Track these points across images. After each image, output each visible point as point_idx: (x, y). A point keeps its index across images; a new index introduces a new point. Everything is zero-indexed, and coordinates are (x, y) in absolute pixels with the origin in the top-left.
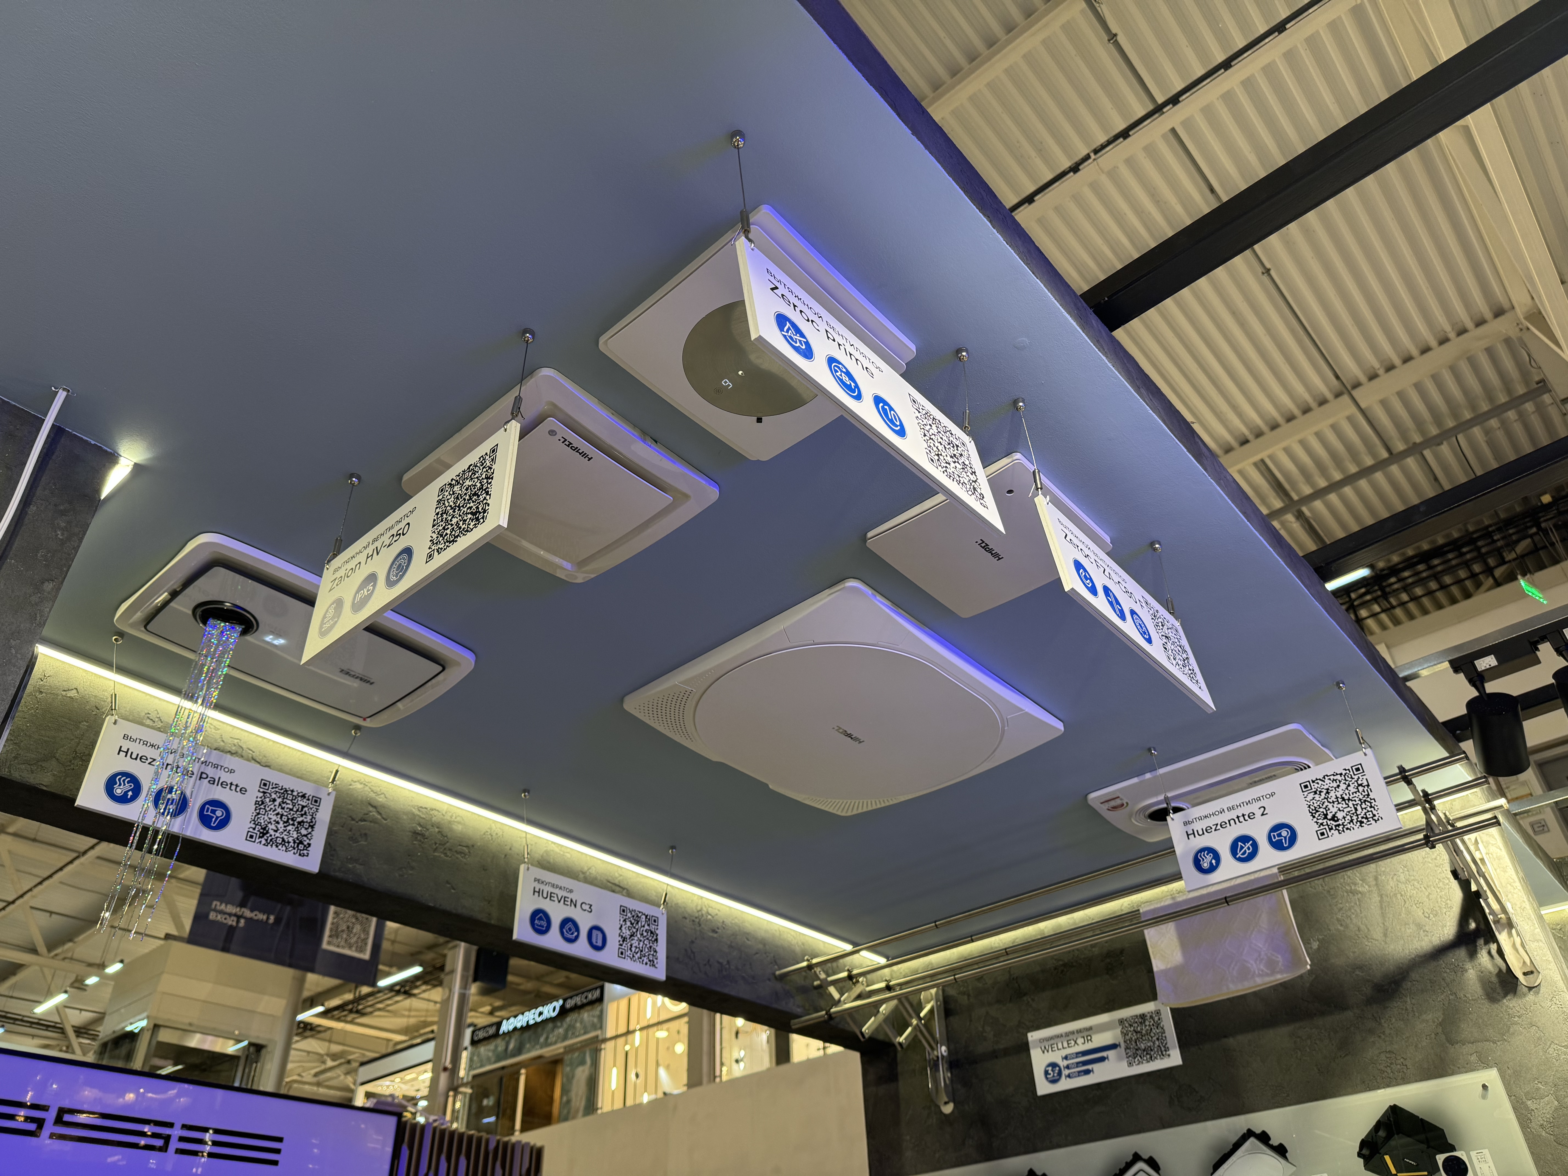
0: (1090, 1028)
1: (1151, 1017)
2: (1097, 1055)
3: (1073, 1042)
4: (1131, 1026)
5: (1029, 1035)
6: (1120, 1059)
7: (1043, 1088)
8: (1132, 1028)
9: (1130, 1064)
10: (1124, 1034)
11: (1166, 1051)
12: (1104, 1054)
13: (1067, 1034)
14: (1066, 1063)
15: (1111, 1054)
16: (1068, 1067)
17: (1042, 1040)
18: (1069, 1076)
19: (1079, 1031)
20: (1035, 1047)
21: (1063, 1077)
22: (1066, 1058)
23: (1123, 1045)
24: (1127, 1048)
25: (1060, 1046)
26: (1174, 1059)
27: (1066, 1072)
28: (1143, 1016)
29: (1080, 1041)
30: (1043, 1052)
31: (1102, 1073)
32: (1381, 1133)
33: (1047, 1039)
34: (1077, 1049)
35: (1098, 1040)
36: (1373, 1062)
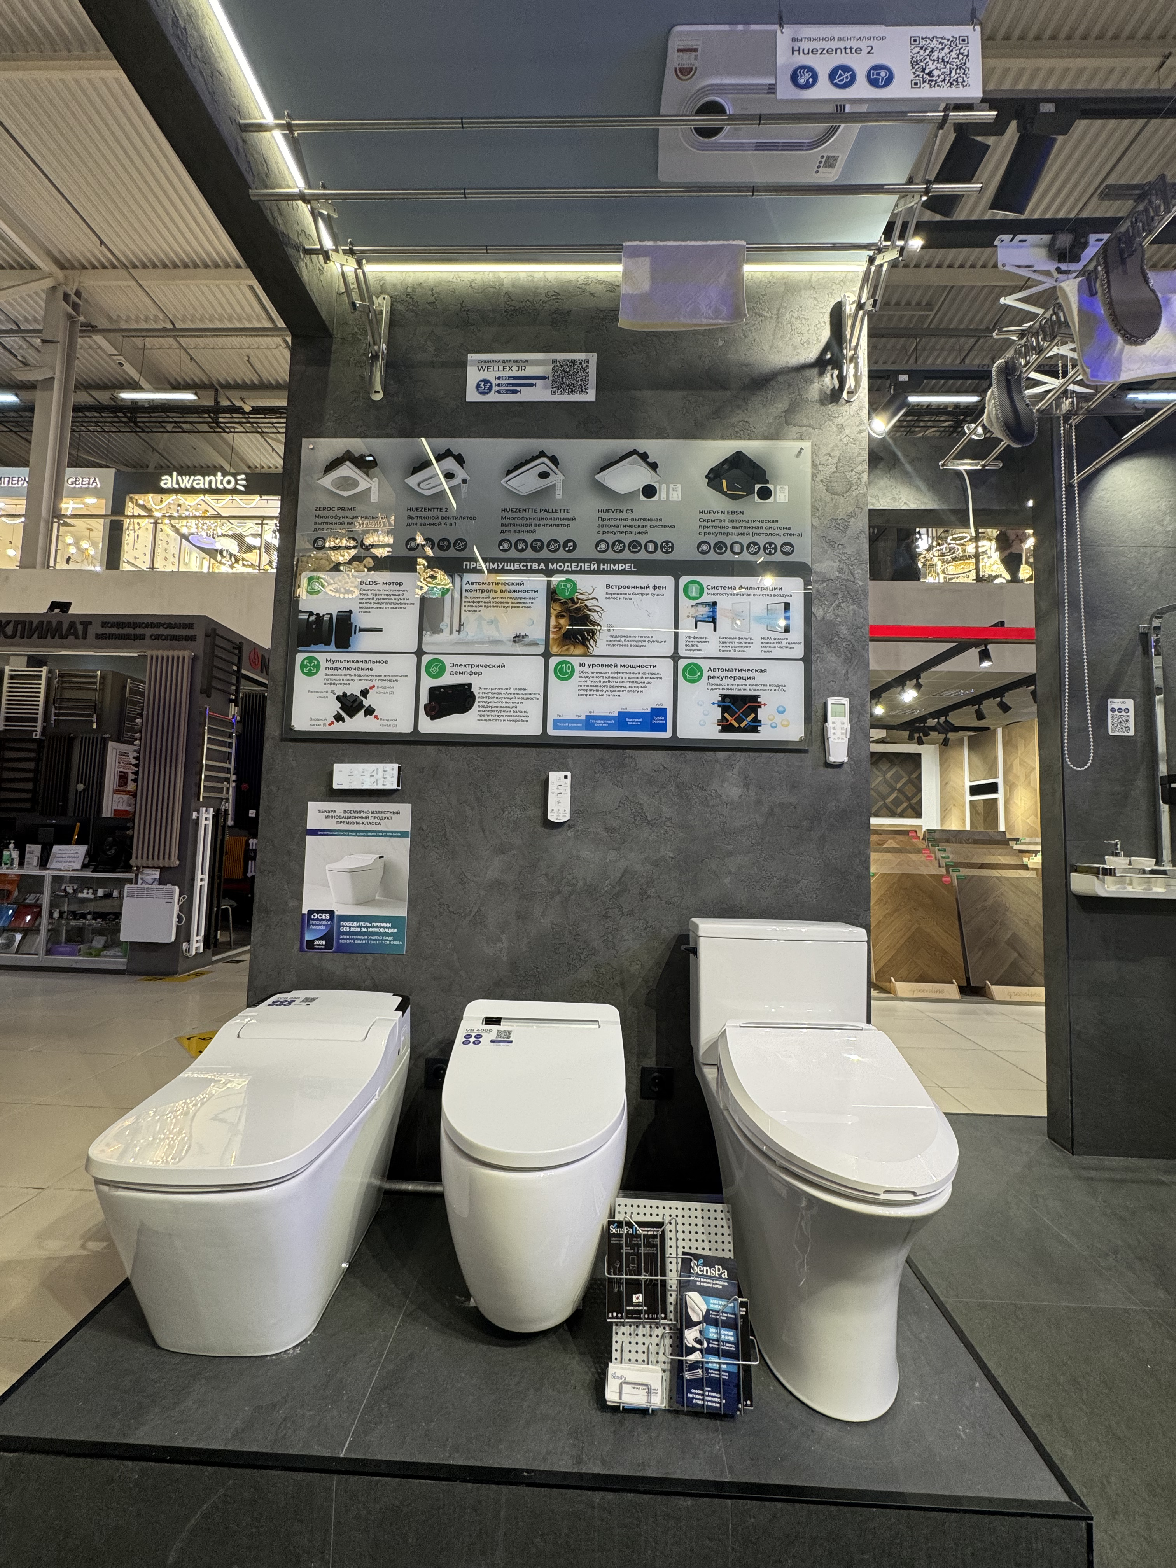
0: (526, 361)
1: (581, 363)
2: (528, 381)
3: (508, 368)
4: (562, 366)
5: (469, 355)
6: (546, 387)
7: (472, 396)
8: (562, 368)
9: (553, 393)
10: (555, 371)
11: (585, 389)
12: (534, 382)
13: (504, 362)
14: (498, 382)
15: (539, 383)
16: (499, 385)
17: (479, 361)
18: (498, 392)
19: (516, 361)
20: (473, 365)
21: (493, 391)
22: (499, 378)
23: (551, 378)
24: (554, 381)
25: (496, 368)
26: (590, 396)
27: (497, 388)
28: (574, 362)
29: (515, 368)
30: (479, 370)
31: (526, 395)
32: (725, 466)
33: (486, 362)
34: (510, 374)
35: (530, 371)
36: (733, 426)
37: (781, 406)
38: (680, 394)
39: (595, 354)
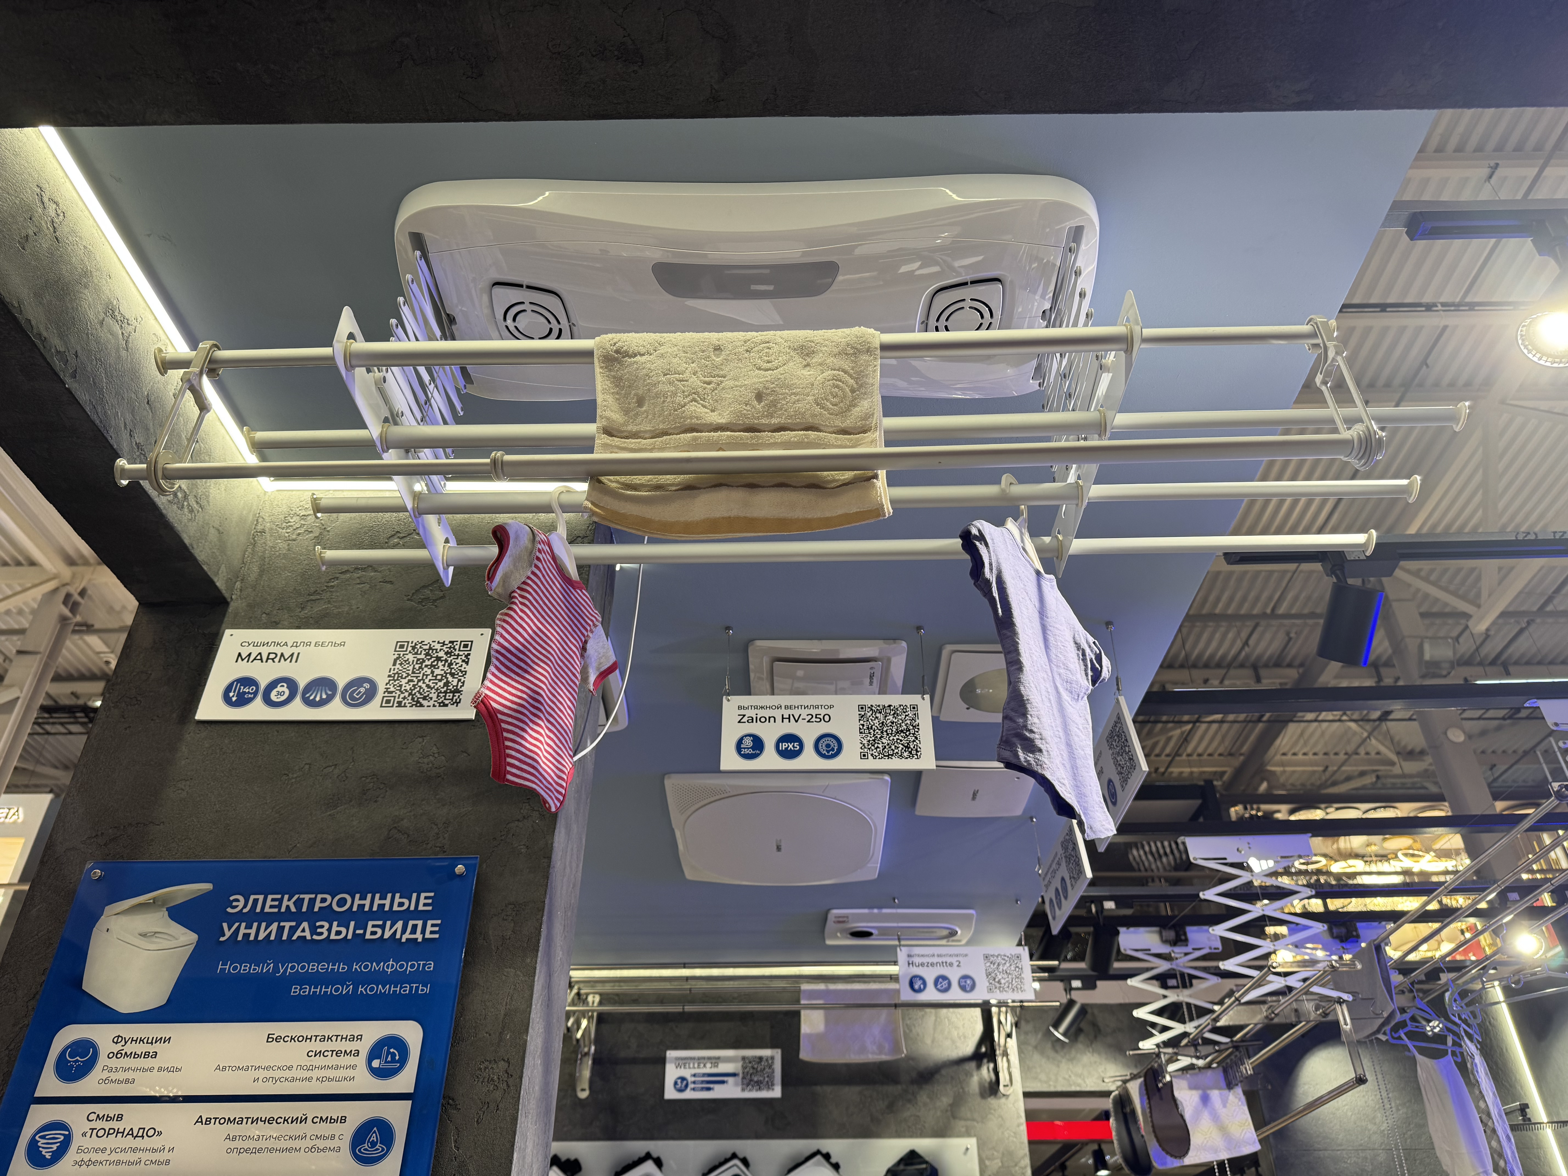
0: (719, 1058)
1: (767, 1060)
2: (720, 1079)
3: (703, 1065)
4: (750, 1062)
5: (668, 1052)
6: (736, 1084)
7: (670, 1093)
8: (751, 1065)
9: (743, 1090)
10: (744, 1068)
11: (772, 1085)
12: (725, 1079)
13: (699, 1059)
14: (693, 1079)
15: (730, 1080)
16: (694, 1082)
17: (678, 1058)
18: (694, 1089)
19: (709, 1058)
20: (671, 1062)
21: (689, 1089)
22: (694, 1075)
23: (741, 1075)
24: (743, 1078)
25: (691, 1066)
26: (776, 1092)
27: (692, 1086)
28: (761, 1059)
29: (708, 1065)
30: (677, 1068)
31: (720, 1092)
32: (901, 1167)
33: (682, 1059)
34: (705, 1071)
35: (724, 1068)
36: (906, 1123)
37: (945, 1101)
38: (856, 1089)
39: (779, 1051)
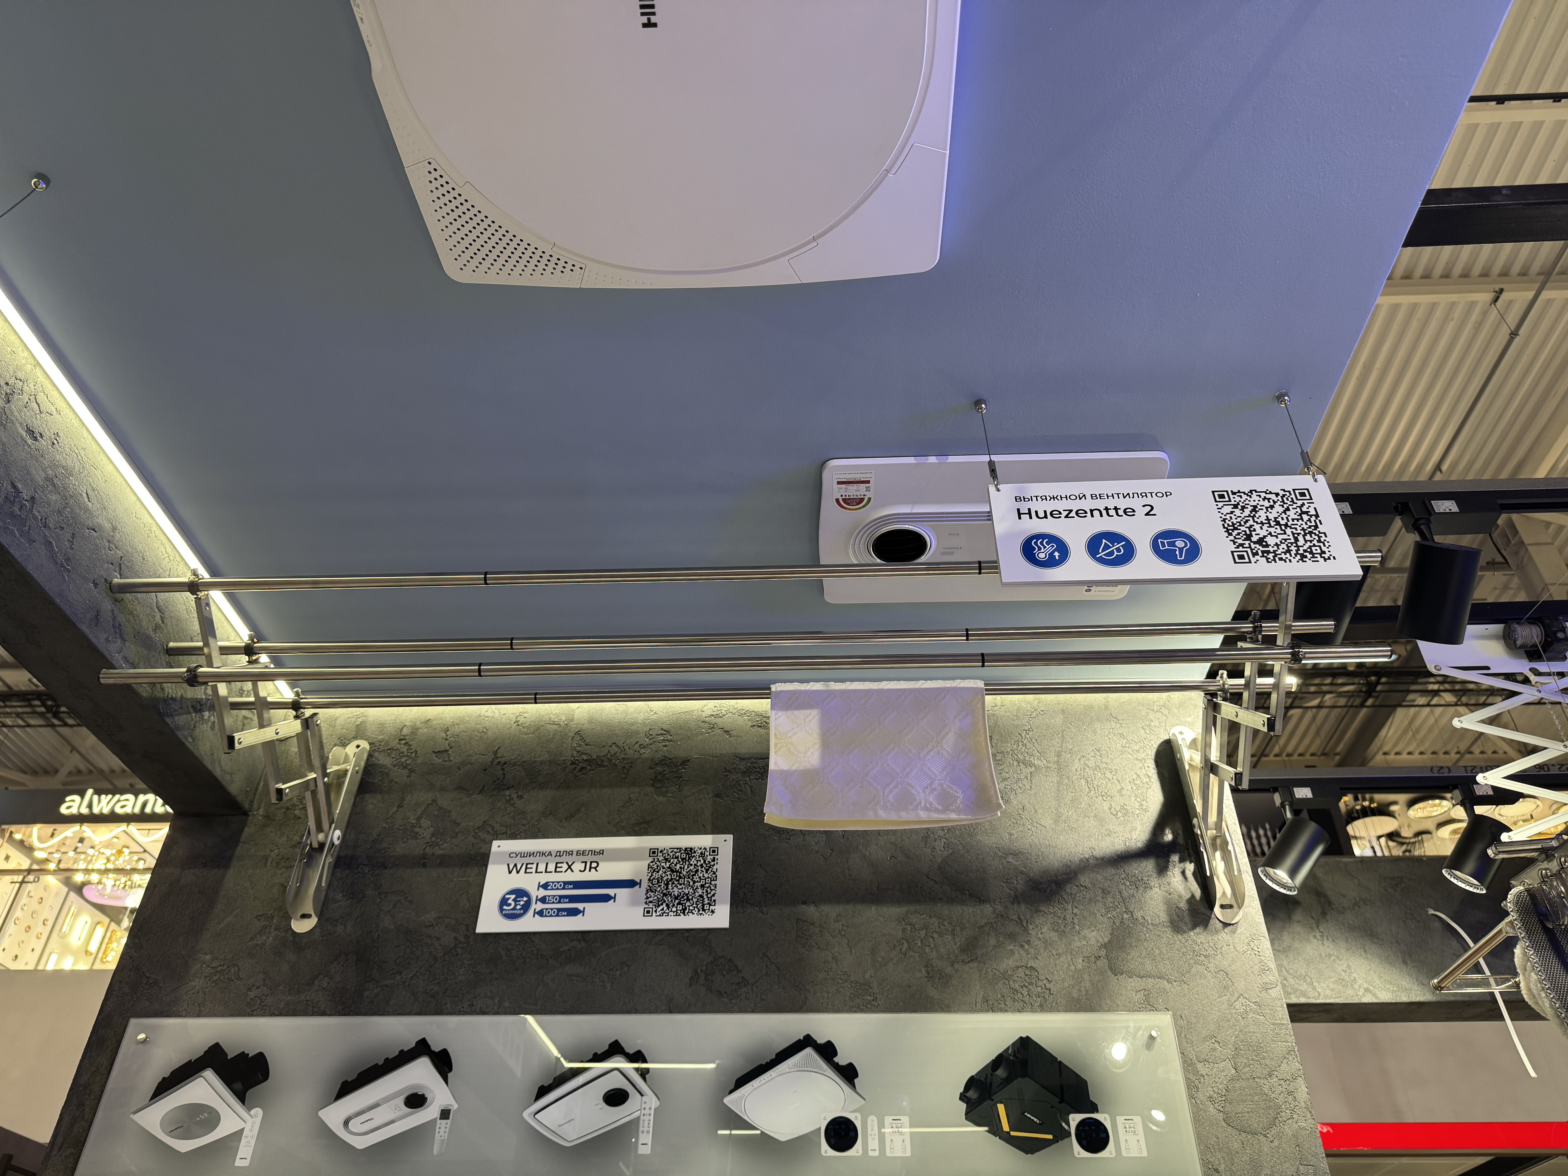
0: (601, 852)
1: (702, 856)
2: (601, 891)
3: (565, 866)
4: (666, 860)
5: (495, 843)
6: (634, 903)
7: (490, 922)
8: (668, 864)
9: (647, 913)
10: (652, 870)
11: (710, 905)
12: (611, 892)
13: (559, 854)
14: (542, 893)
15: (622, 893)
16: (543, 900)
17: (511, 855)
18: (541, 913)
19: (581, 853)
20: (499, 861)
21: (531, 912)
22: (545, 886)
23: (645, 884)
24: (650, 890)
25: (542, 868)
26: (719, 918)
27: (540, 906)
28: (689, 851)
29: (578, 866)
30: (510, 872)
31: (595, 918)
32: (1001, 1073)
33: (523, 855)
34: (569, 877)
35: (607, 871)
36: (1005, 977)
38: (894, 911)
39: (730, 838)
